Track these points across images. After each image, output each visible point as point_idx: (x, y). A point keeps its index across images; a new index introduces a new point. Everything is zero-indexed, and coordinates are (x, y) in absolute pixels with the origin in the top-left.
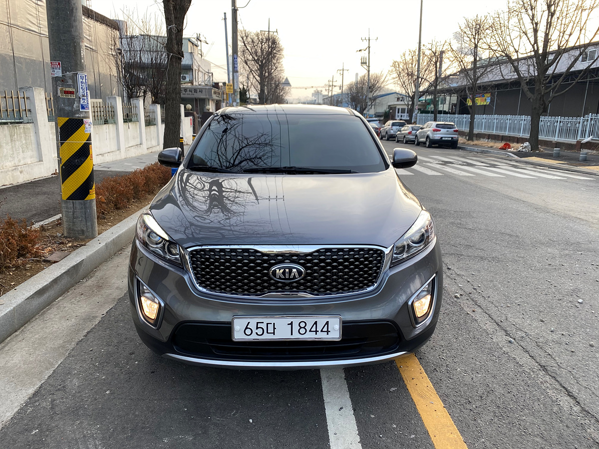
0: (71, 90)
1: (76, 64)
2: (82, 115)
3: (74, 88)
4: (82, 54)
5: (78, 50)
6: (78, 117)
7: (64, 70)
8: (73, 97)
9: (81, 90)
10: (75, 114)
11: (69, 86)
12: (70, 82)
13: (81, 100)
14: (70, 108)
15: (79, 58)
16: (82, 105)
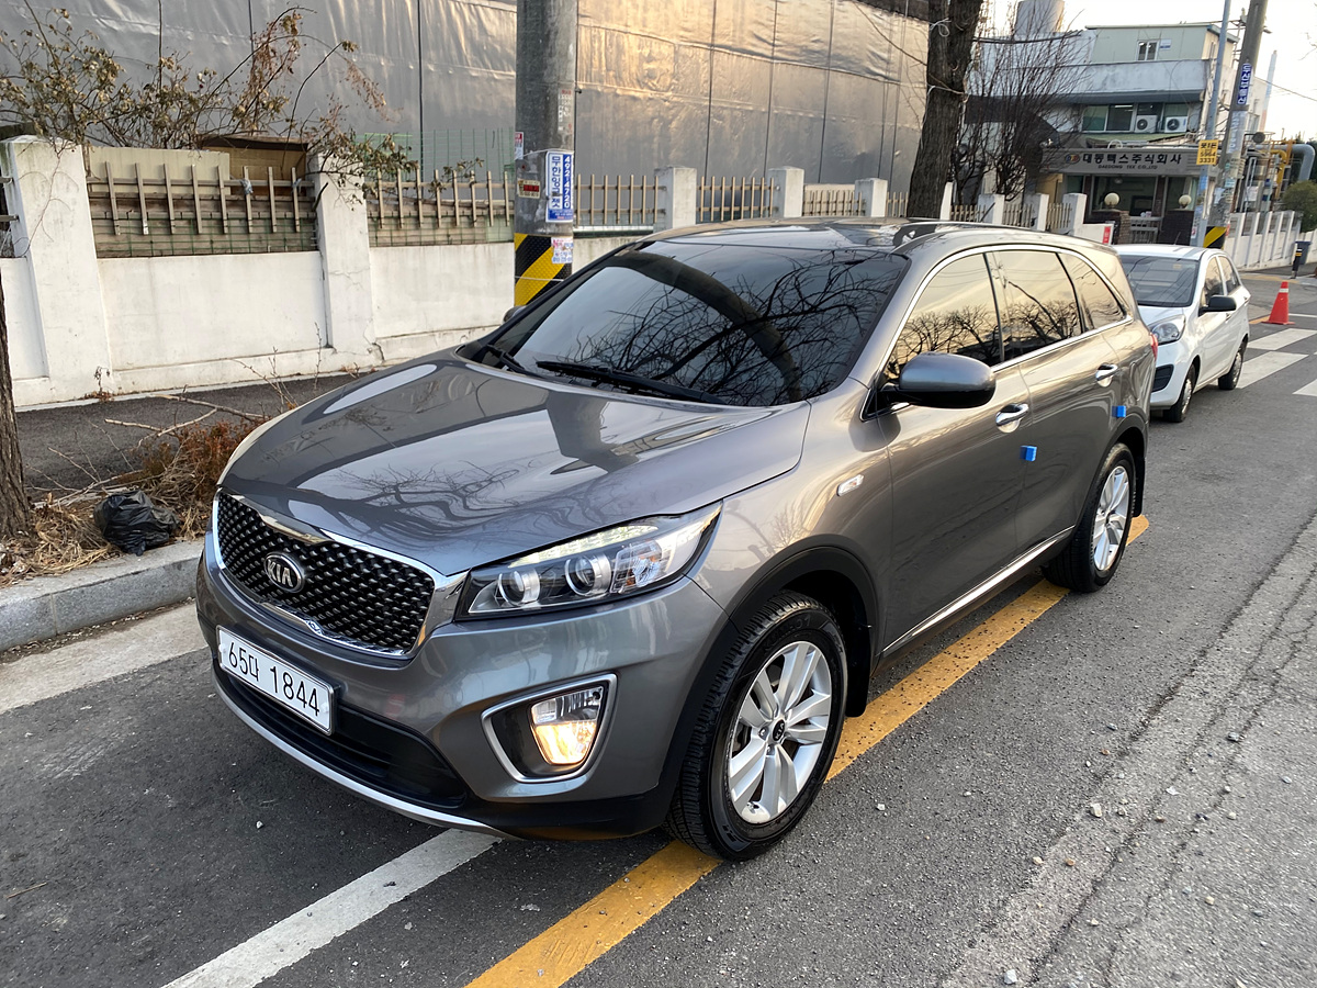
0: (533, 183)
1: (547, 136)
2: (549, 231)
3: (539, 179)
4: (560, 116)
5: (552, 108)
6: (542, 233)
7: (527, 149)
8: (536, 196)
9: (552, 185)
10: (537, 228)
11: (531, 177)
12: (534, 169)
13: (551, 200)
14: (530, 218)
15: (553, 125)
16: (551, 211)
